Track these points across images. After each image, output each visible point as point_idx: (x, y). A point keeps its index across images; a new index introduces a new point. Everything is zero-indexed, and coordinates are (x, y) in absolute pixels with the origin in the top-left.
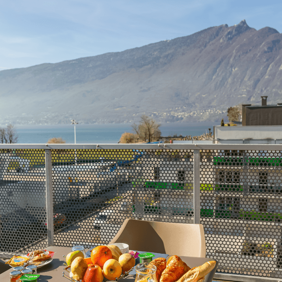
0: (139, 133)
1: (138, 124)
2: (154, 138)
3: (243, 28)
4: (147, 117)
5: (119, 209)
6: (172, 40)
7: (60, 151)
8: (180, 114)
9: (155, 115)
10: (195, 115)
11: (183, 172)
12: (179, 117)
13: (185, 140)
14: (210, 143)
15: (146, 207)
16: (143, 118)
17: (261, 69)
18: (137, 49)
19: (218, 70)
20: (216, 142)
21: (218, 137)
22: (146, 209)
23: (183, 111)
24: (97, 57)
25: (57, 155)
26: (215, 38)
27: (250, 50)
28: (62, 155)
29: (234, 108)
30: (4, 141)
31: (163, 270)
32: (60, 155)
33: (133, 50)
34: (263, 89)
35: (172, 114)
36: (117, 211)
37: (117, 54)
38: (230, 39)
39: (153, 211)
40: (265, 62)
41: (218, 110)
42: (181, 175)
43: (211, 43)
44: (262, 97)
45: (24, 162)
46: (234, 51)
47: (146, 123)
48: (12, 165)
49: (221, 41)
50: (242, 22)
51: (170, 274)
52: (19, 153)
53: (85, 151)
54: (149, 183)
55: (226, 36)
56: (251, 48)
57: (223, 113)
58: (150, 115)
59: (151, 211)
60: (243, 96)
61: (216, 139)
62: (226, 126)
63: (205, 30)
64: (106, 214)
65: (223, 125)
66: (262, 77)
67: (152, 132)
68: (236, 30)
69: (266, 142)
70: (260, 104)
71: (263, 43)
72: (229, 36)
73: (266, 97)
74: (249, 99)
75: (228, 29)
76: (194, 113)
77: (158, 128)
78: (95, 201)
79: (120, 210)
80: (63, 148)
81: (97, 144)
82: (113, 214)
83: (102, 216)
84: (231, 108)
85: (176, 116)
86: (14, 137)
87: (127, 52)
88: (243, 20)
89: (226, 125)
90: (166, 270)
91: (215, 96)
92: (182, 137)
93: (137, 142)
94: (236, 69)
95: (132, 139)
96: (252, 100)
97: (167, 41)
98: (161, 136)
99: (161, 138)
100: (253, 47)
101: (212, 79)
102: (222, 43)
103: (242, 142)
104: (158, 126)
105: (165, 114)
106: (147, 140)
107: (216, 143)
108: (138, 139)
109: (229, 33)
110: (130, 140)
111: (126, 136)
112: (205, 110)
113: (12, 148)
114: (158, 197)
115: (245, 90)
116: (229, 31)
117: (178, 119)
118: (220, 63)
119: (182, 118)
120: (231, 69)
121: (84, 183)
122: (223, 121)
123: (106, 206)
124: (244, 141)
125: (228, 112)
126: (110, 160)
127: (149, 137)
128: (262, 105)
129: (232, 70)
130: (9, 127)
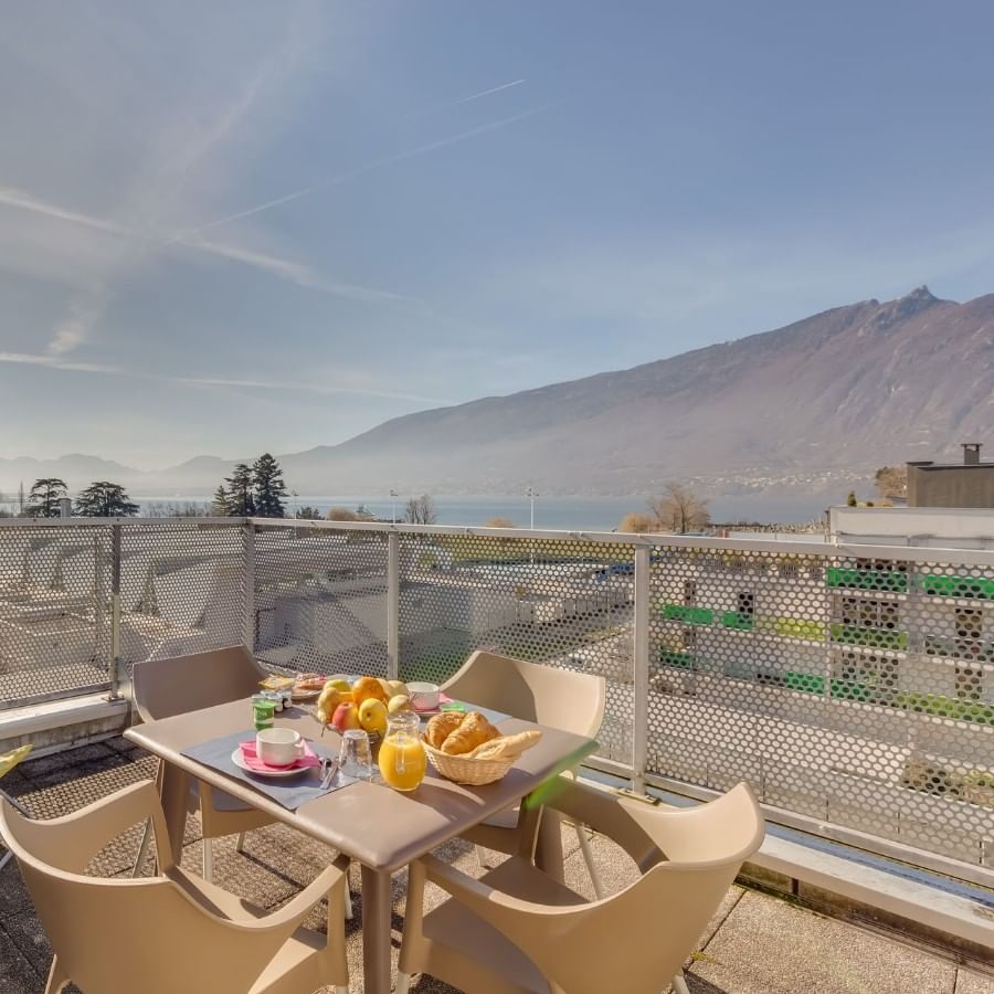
0: (662, 514)
1: (659, 498)
2: (694, 525)
3: (920, 302)
4: (679, 486)
5: (609, 650)
6: (738, 341)
7: (505, 541)
8: (755, 482)
9: (697, 481)
10: (793, 483)
11: (751, 597)
12: (755, 485)
13: (765, 531)
14: (819, 540)
15: (664, 654)
16: (672, 488)
17: (975, 384)
18: (661, 363)
19: (851, 393)
20: (834, 538)
21: (840, 529)
22: (665, 658)
23: (763, 475)
24: (581, 381)
25: (500, 549)
26: (843, 329)
27: (941, 347)
28: (509, 548)
29: (893, 469)
30: (416, 520)
31: (450, 732)
32: (506, 549)
33: (651, 365)
34: (982, 428)
35: (737, 481)
36: (606, 655)
37: (620, 374)
38: (886, 327)
39: (680, 664)
40: (988, 368)
41: (852, 474)
42: (746, 602)
43: (832, 339)
44: (966, 446)
45: (445, 556)
46: (896, 352)
47: (676, 496)
48: (424, 558)
49: (861, 333)
50: (918, 290)
51: (460, 740)
52: (439, 540)
53: (554, 543)
54: (672, 607)
55: (873, 323)
56: (944, 342)
57: (864, 479)
58: (688, 483)
59: (676, 662)
60: (922, 443)
61: (833, 531)
62: (861, 507)
63: (819, 315)
64: (583, 657)
65: (853, 503)
66: (978, 402)
67: (689, 514)
68: (899, 310)
69: (978, 544)
70: (960, 461)
71: (982, 329)
72: (883, 322)
73: (978, 446)
74: (939, 450)
75: (879, 309)
76: (790, 480)
77: (705, 507)
78: (567, 631)
79: (612, 654)
80: (511, 536)
81: (581, 532)
82: (596, 659)
83: (573, 660)
84: (885, 468)
85: (746, 483)
86: (431, 516)
87: (639, 369)
88: (920, 286)
89: (861, 504)
90: (456, 732)
91: (845, 445)
92: (757, 526)
93: (657, 531)
94: (900, 388)
95: (646, 526)
96: (947, 451)
97: (727, 343)
98: (710, 522)
99: (710, 526)
100: (950, 339)
101: (836, 410)
102: (862, 338)
103: (905, 541)
104: (705, 503)
105: (721, 479)
106: (679, 529)
107: (834, 541)
108: (658, 526)
109: (881, 317)
110: (642, 528)
111: (634, 521)
112: (818, 473)
113: (429, 532)
114: (691, 637)
115: (927, 432)
116: (880, 312)
117: (750, 490)
118: (857, 379)
119: (760, 489)
120: (886, 389)
121: (546, 598)
122: (852, 495)
123: (584, 643)
124: (909, 540)
125: (878, 477)
126: (597, 562)
127: (683, 523)
128: (966, 463)
129: (890, 391)
130: (424, 499)
